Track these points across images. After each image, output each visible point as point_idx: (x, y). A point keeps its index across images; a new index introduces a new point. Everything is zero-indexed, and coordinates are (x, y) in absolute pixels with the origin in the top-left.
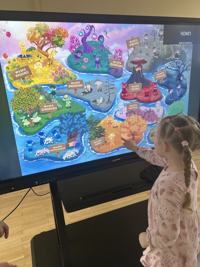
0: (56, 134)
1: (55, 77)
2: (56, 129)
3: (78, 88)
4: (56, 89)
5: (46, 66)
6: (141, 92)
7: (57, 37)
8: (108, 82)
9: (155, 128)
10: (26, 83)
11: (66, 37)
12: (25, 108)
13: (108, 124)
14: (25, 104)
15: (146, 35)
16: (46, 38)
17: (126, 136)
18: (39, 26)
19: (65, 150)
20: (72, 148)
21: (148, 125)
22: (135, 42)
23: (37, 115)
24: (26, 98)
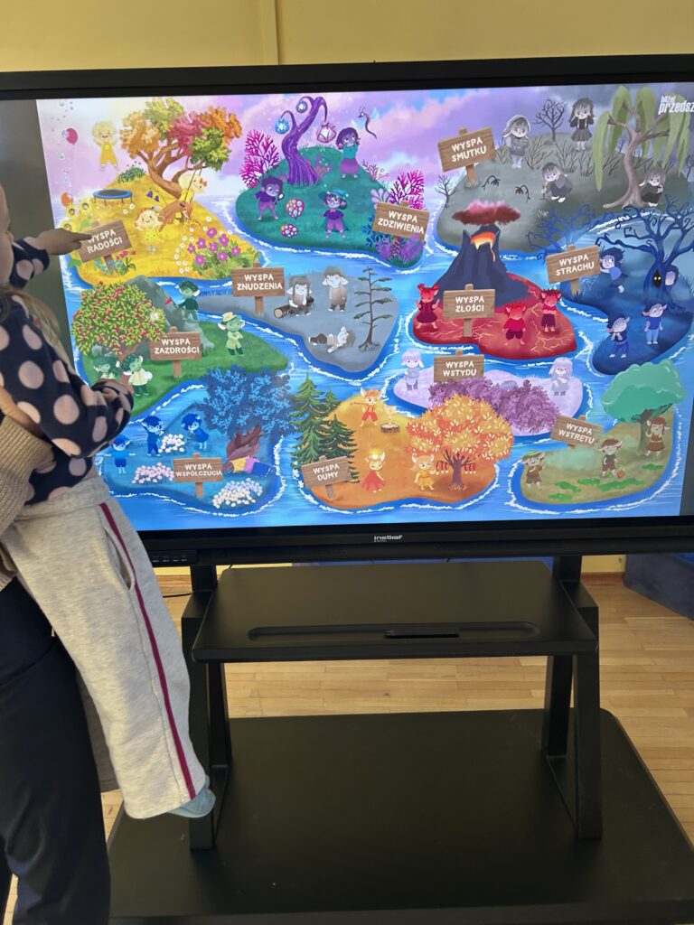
0: (193, 428)
1: (198, 256)
2: (194, 412)
3: (266, 292)
4: (198, 292)
5: (172, 223)
6: (492, 319)
7: (205, 138)
8: (369, 280)
9: (546, 453)
10: (114, 272)
11: (235, 138)
12: (110, 341)
13: (365, 417)
14: (110, 331)
15: (521, 121)
16: (175, 141)
17: (427, 467)
18: (154, 108)
19: (219, 478)
20: (242, 475)
21: (516, 437)
22: (471, 148)
23: (144, 363)
24: (114, 314)
